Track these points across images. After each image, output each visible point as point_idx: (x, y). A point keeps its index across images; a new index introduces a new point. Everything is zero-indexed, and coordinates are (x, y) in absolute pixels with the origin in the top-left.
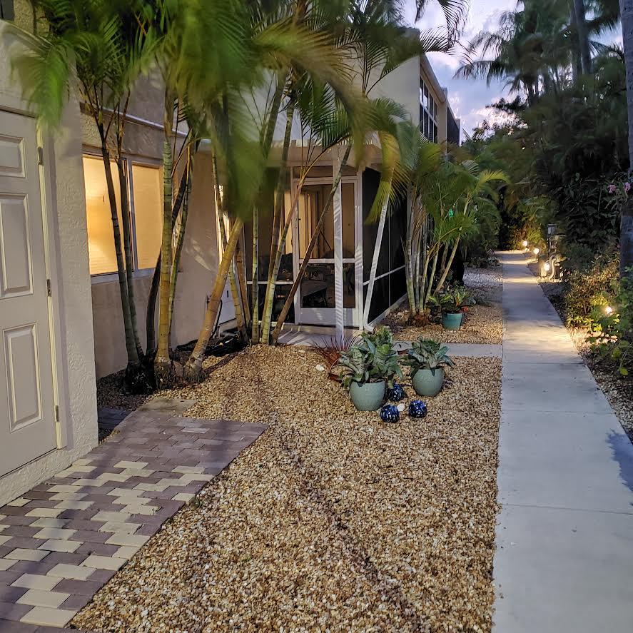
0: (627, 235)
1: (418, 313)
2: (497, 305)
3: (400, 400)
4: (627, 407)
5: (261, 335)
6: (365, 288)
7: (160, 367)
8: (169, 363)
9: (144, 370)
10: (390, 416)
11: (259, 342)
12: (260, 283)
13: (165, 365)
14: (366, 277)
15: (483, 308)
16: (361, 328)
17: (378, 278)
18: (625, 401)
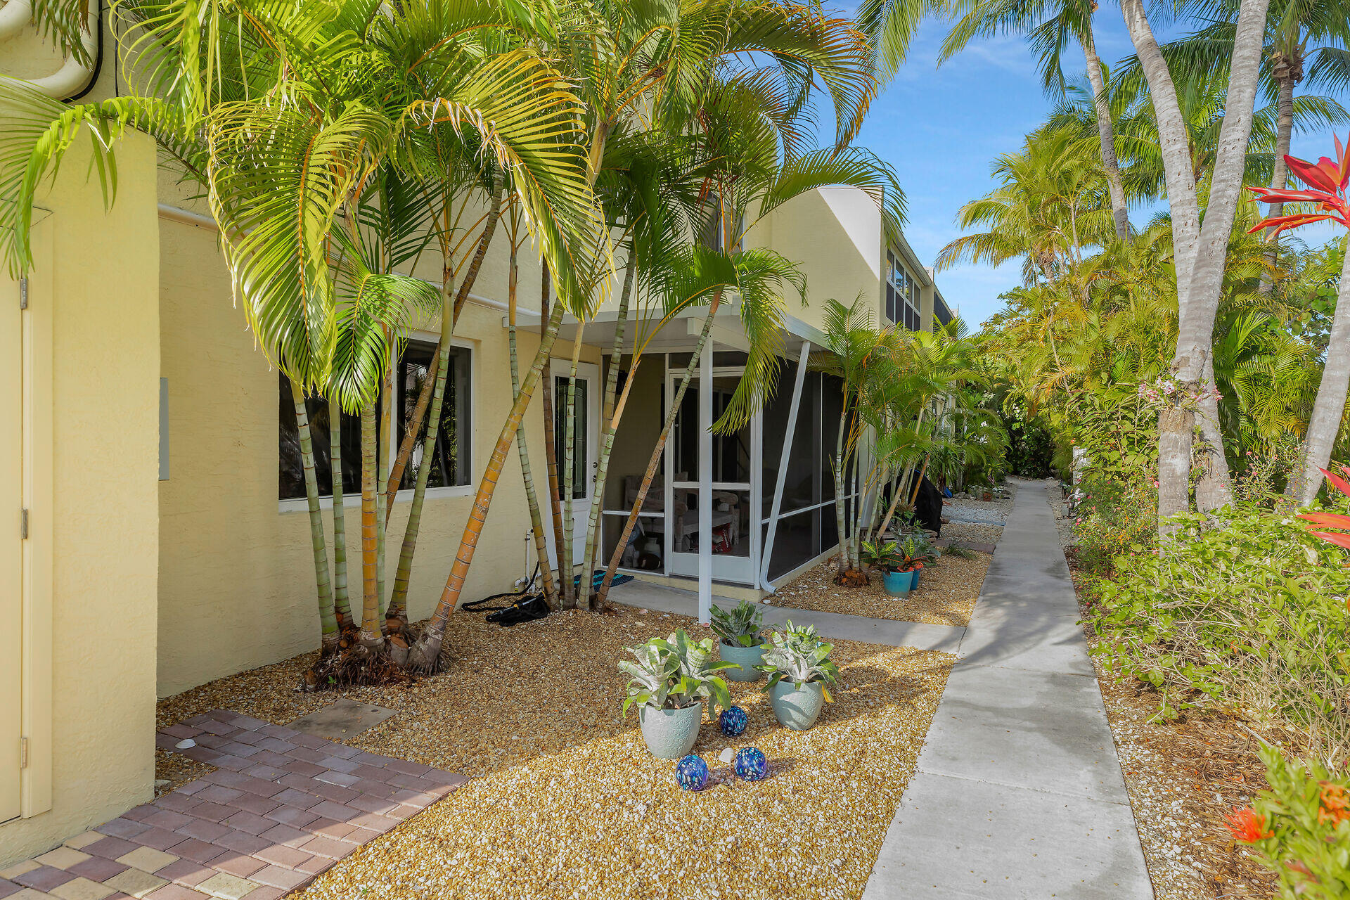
0: (1170, 464)
1: (851, 567)
2: (983, 557)
3: (739, 734)
4: (1157, 790)
5: (577, 595)
6: (765, 527)
7: (362, 648)
8: (380, 641)
9: (342, 649)
10: (689, 779)
11: (575, 606)
12: (605, 512)
13: (372, 647)
14: (766, 512)
15: (960, 562)
16: (757, 587)
17: (784, 516)
18: (1155, 774)
